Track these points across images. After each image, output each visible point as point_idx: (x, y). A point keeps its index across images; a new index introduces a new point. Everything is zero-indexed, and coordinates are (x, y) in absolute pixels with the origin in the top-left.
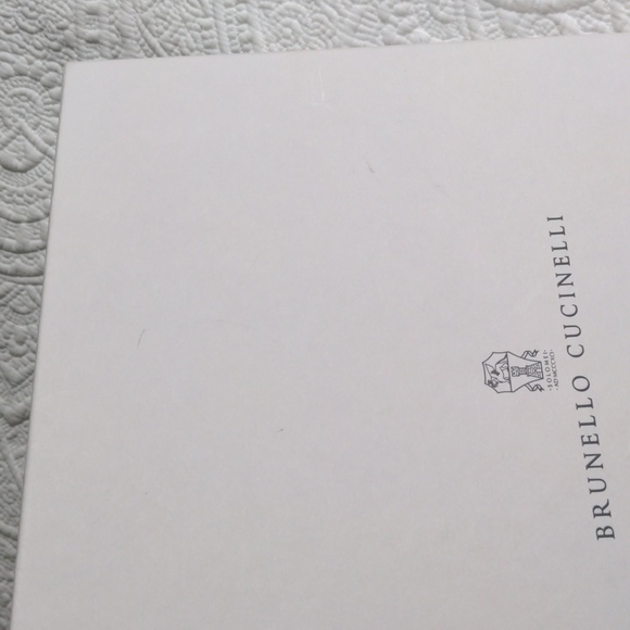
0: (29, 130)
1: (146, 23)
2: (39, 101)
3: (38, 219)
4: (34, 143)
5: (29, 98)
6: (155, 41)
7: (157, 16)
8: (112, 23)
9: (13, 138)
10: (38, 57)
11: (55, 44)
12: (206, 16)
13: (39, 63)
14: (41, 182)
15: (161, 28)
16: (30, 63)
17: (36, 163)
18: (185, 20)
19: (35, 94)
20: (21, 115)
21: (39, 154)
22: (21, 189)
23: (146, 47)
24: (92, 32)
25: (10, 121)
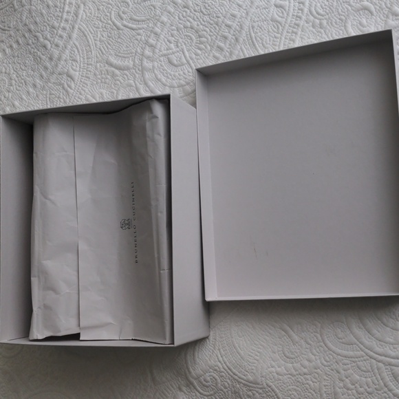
0: (185, 50)
1: (253, 27)
2: (194, 41)
3: (174, 87)
4: (185, 57)
5: (191, 39)
6: (253, 35)
7: (258, 26)
8: (239, 22)
9: (178, 52)
10: (202, 24)
11: (212, 22)
12: (278, 33)
13: (201, 26)
14: (181, 73)
15: (258, 31)
16: (198, 25)
17: (183, 65)
18: (269, 32)
19: (194, 38)
20: (185, 44)
21: (185, 62)
22: (172, 73)
23: (249, 36)
24: (229, 22)
25: (179, 45)
